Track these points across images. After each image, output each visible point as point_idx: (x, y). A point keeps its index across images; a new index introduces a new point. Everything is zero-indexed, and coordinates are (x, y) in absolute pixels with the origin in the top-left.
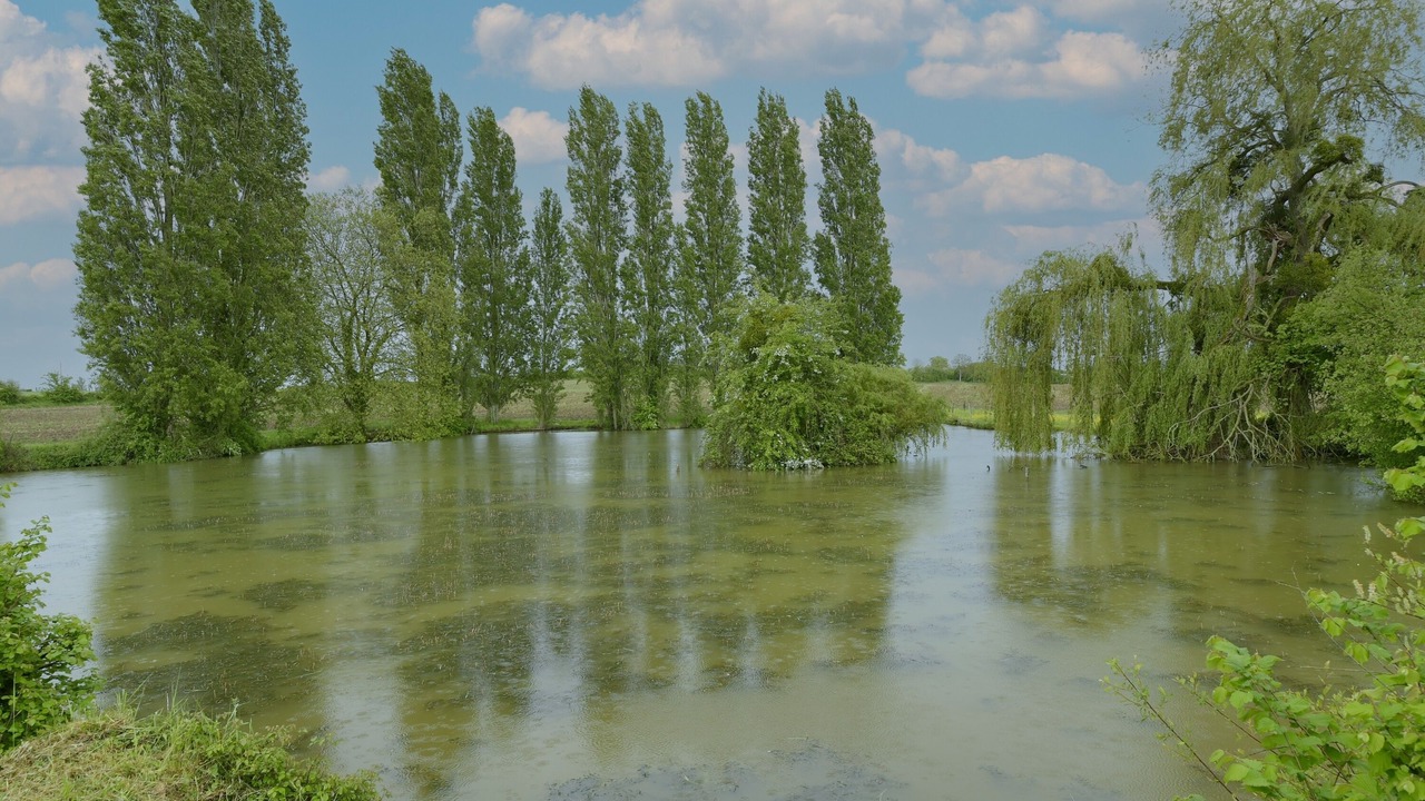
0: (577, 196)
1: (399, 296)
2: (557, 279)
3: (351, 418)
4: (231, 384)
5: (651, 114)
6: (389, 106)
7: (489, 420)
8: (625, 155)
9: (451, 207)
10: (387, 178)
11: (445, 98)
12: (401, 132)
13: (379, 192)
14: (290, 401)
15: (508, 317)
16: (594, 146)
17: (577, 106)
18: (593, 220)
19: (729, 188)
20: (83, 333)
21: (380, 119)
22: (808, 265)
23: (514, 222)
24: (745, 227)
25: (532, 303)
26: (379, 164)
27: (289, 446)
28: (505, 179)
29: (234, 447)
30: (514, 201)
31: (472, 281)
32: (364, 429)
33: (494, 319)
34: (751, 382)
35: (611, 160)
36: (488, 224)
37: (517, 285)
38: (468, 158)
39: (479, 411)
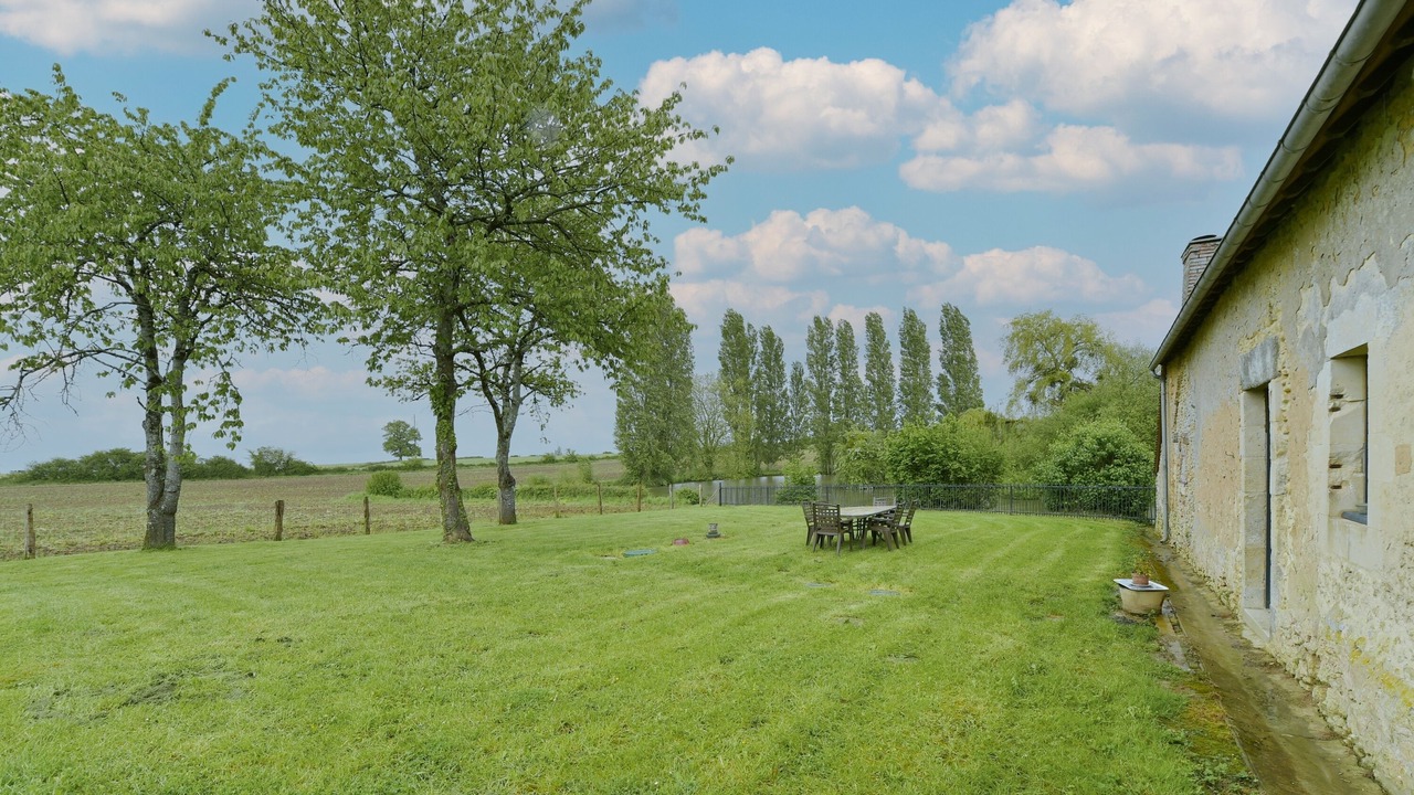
0: (811, 366)
1: (728, 416)
2: (802, 402)
3: (706, 470)
4: (667, 459)
5: (848, 325)
6: (725, 334)
7: (768, 470)
8: (835, 345)
9: (752, 373)
10: (724, 365)
11: (749, 325)
12: (731, 345)
13: (720, 370)
14: (684, 464)
15: (778, 421)
16: (820, 342)
17: (813, 325)
18: (818, 377)
19: (888, 356)
20: (616, 443)
21: (722, 339)
22: (934, 391)
23: (781, 376)
24: (897, 374)
25: (789, 414)
26: (720, 358)
27: (685, 481)
28: (777, 358)
29: (665, 482)
30: (781, 367)
31: (761, 407)
32: (711, 474)
33: (771, 422)
34: (848, 460)
35: (827, 348)
36: (770, 378)
37: (781, 406)
38: (761, 349)
39: (763, 466)
